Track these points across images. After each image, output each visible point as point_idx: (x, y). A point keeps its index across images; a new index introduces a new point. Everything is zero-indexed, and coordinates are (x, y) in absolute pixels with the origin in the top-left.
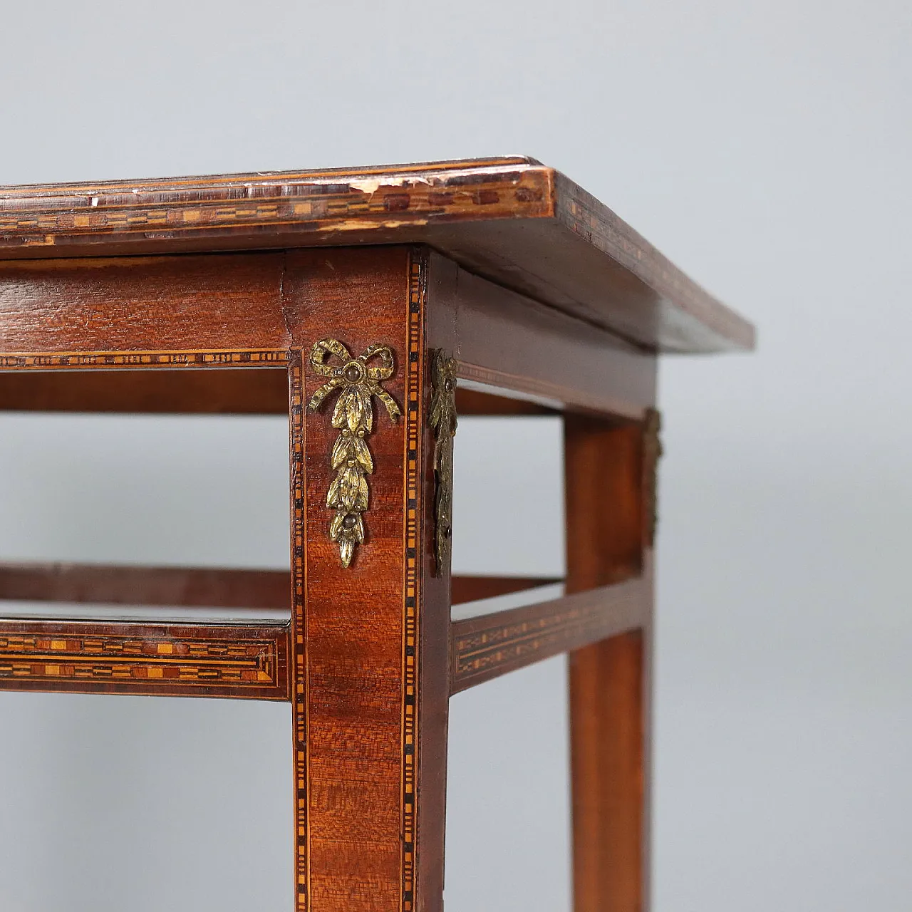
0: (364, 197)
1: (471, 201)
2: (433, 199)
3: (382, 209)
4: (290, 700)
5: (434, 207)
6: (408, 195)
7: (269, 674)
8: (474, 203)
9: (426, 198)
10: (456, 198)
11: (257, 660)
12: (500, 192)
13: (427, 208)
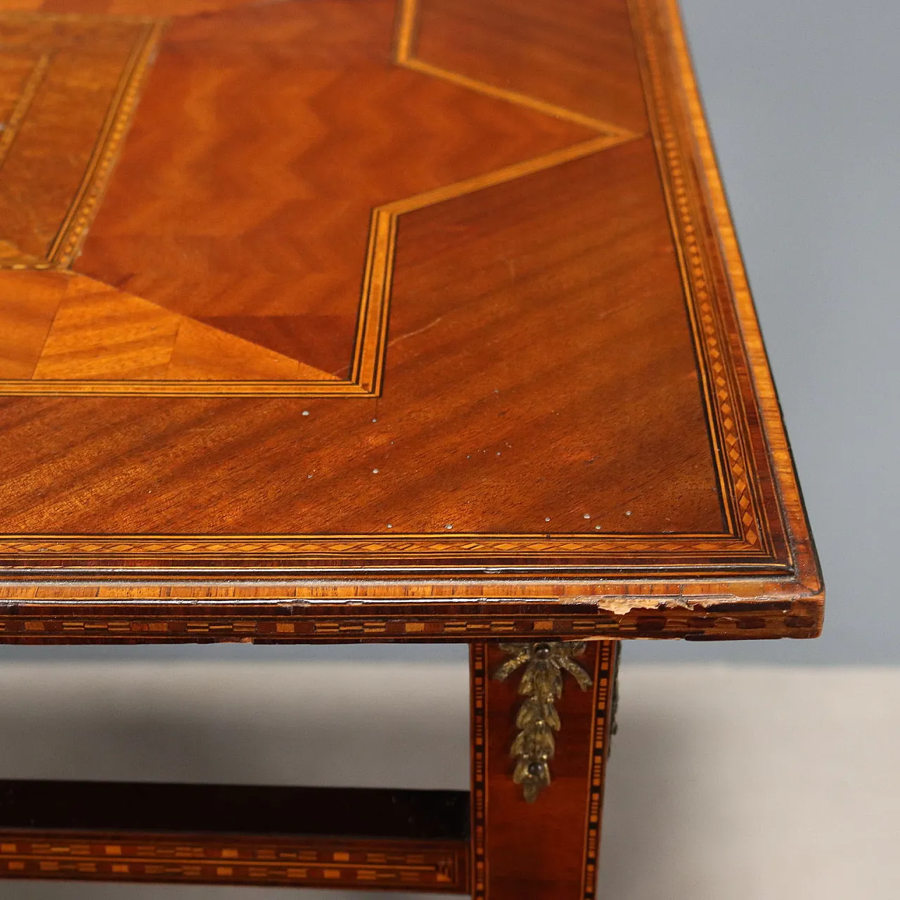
0: (615, 618)
1: (735, 625)
2: (692, 622)
3: (634, 629)
4: (470, 893)
5: (692, 629)
6: (664, 618)
7: (449, 875)
8: (737, 627)
9: (685, 621)
10: (717, 623)
11: (437, 867)
12: (767, 619)
13: (686, 629)
